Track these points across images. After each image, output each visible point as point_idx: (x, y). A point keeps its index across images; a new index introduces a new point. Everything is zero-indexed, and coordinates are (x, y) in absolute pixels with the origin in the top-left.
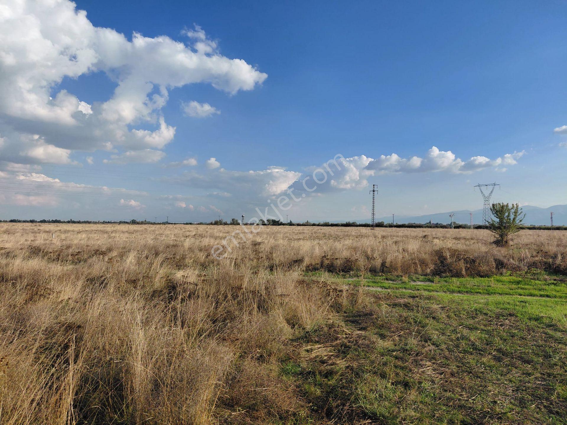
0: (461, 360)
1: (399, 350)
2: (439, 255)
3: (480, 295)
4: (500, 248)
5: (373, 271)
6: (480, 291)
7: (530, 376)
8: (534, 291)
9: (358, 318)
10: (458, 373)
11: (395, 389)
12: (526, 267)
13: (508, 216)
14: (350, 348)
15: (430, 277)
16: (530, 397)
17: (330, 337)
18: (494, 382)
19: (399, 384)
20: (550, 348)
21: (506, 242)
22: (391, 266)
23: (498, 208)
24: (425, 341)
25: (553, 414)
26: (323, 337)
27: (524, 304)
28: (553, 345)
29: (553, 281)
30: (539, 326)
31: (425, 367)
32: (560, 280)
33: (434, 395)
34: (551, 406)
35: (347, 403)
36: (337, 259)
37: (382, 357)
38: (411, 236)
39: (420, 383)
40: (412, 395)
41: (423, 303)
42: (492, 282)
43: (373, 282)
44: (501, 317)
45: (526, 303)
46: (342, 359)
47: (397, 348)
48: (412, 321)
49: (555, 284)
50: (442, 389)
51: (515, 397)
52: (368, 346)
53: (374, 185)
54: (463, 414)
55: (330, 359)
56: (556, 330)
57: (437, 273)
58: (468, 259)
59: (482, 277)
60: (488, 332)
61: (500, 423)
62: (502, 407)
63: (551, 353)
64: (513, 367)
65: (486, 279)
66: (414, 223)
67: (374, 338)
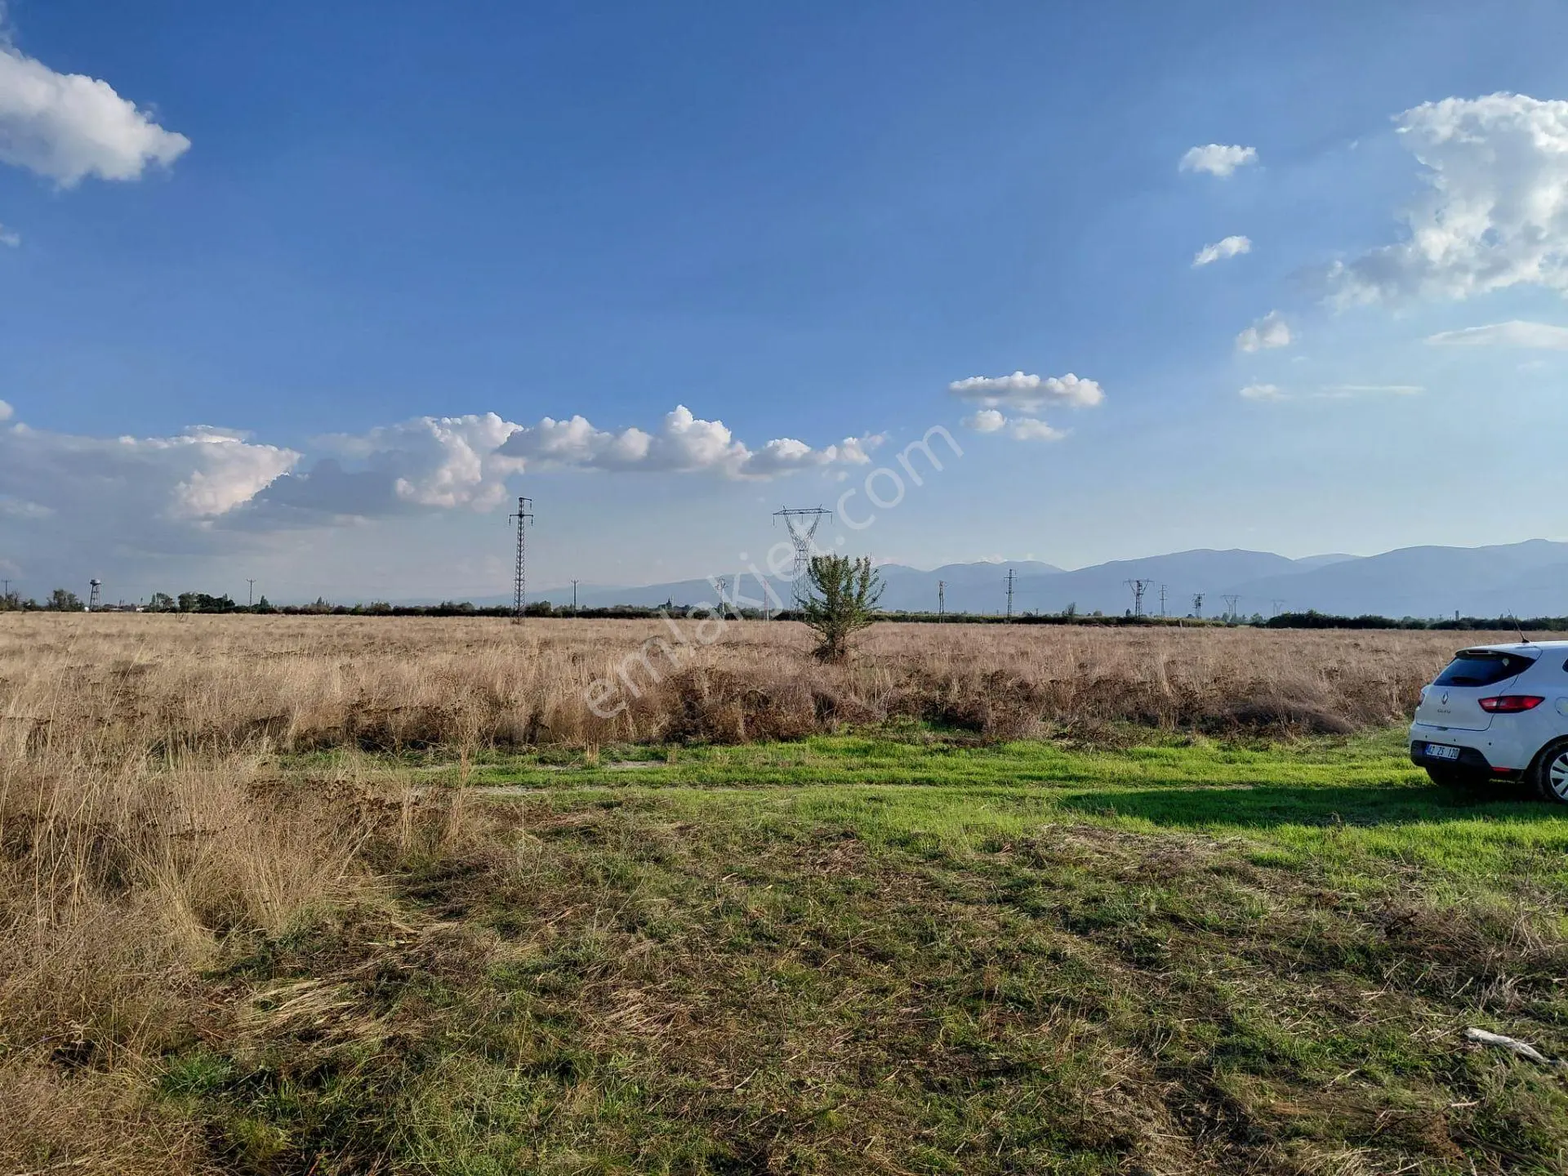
0: (719, 973)
1: (555, 967)
2: (684, 687)
3: (777, 787)
4: (828, 666)
5: (505, 740)
6: (778, 776)
7: (886, 997)
8: (901, 769)
9: (444, 883)
10: (710, 1012)
11: (530, 1088)
12: (884, 713)
13: (848, 587)
14: (404, 978)
15: (658, 748)
16: (884, 1054)
17: (344, 952)
18: (801, 1024)
19: (544, 1072)
20: (932, 914)
21: (842, 652)
22: (556, 722)
23: (824, 567)
24: (629, 931)
25: (934, 1090)
26: (322, 955)
27: (877, 805)
28: (938, 906)
29: (941, 745)
30: (910, 859)
31: (622, 1008)
32: (956, 742)
33: (642, 1089)
34: (931, 1070)
35: (374, 1161)
36: (397, 710)
37: (500, 996)
38: (617, 639)
39: (604, 1058)
40: (581, 1100)
41: (632, 820)
42: (804, 753)
43: (501, 772)
44: (823, 843)
45: (881, 801)
46: (378, 1016)
47: (550, 960)
48: (598, 874)
49: (945, 752)
50: (663, 1067)
51: (851, 1059)
52: (462, 965)
53: (521, 499)
54: (716, 1134)
55: (333, 1023)
56: (945, 866)
57: (676, 735)
58: (752, 696)
59: (784, 739)
60: (791, 886)
61: (810, 1142)
62: (816, 1095)
63: (935, 929)
64: (848, 975)
65: (794, 745)
66: (630, 607)
67: (485, 938)
